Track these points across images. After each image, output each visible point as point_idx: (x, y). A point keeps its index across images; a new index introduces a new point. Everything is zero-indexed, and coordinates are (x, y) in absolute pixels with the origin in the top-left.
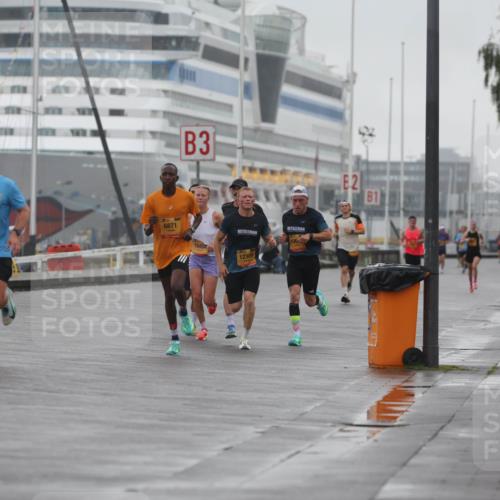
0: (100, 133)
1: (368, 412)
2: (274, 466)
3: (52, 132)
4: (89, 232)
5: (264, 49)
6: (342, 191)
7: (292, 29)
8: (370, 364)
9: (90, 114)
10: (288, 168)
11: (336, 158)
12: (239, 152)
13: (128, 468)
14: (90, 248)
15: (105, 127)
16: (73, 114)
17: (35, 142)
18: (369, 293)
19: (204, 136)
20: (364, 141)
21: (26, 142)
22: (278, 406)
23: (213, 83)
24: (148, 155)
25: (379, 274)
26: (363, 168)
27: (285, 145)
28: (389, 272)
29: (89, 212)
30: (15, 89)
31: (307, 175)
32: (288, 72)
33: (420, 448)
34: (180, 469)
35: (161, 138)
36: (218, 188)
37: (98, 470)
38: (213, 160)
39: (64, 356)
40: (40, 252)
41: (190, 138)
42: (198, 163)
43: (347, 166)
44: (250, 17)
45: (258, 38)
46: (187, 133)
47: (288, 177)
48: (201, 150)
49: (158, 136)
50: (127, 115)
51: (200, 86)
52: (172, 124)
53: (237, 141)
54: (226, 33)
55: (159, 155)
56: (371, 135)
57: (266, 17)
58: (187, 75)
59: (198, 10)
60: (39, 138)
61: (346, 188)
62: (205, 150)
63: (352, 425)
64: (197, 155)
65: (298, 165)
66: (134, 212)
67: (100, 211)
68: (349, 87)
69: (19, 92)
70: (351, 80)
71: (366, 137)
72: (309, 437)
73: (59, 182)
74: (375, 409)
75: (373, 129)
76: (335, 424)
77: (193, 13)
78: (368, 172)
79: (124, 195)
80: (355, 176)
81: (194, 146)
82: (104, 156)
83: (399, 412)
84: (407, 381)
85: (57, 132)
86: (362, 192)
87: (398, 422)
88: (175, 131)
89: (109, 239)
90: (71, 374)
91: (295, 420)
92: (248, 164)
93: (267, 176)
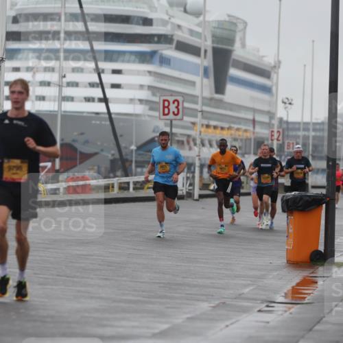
0: (105, 100)
1: (286, 294)
2: (221, 330)
3: (71, 99)
4: (96, 168)
5: (218, 44)
6: (270, 142)
7: (237, 30)
8: (287, 261)
9: (98, 87)
10: (233, 125)
11: (265, 119)
12: (199, 114)
13: (121, 330)
14: (96, 179)
15: (108, 96)
16: (86, 87)
17: (60, 106)
18: (287, 212)
19: (176, 103)
20: (286, 108)
21: (54, 105)
22: (224, 289)
23: (183, 67)
24: (137, 115)
25: (294, 199)
26: (285, 126)
27: (231, 110)
28: (301, 198)
29: (96, 154)
30: (47, 69)
31: (246, 131)
32: (234, 60)
33: (322, 319)
34: (156, 331)
35: (146, 104)
36: (185, 139)
37: (100, 331)
38: (182, 119)
39: (78, 252)
40: (62, 181)
41: (166, 104)
42: (171, 121)
43: (273, 125)
44: (209, 22)
45: (214, 36)
46: (164, 101)
47: (233, 132)
48: (174, 113)
49: (144, 102)
50: (123, 88)
51: (174, 68)
52: (154, 94)
53: (198, 107)
54: (192, 32)
55: (144, 116)
56: (290, 104)
57: (219, 22)
58: (165, 61)
59: (173, 17)
60: (63, 103)
61: (272, 140)
62: (176, 113)
63: (274, 302)
64: (171, 116)
65: (240, 124)
66: (127, 155)
67: (104, 153)
68: (276, 71)
69: (49, 71)
70: (277, 66)
71: (287, 105)
72: (245, 310)
73: (75, 133)
74: (291, 292)
75: (292, 100)
76: (263, 301)
77: (170, 19)
78: (288, 129)
79: (120, 143)
80: (278, 132)
81: (169, 110)
82: (107, 116)
83: (307, 294)
84: (312, 273)
85: (75, 99)
86: (283, 143)
87: (306, 301)
88: (156, 99)
89: (109, 173)
90: (83, 265)
91: (235, 298)
92: (205, 122)
93: (218, 131)
